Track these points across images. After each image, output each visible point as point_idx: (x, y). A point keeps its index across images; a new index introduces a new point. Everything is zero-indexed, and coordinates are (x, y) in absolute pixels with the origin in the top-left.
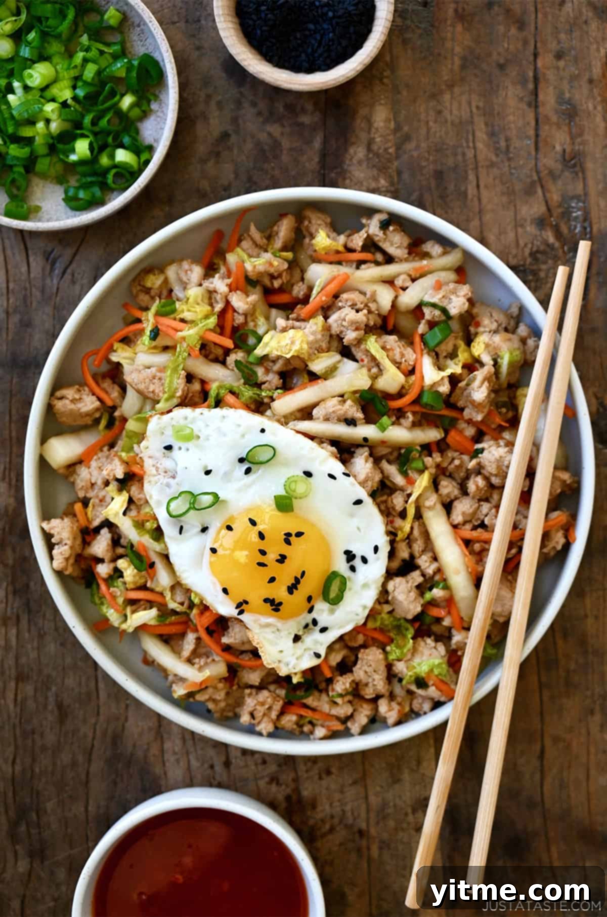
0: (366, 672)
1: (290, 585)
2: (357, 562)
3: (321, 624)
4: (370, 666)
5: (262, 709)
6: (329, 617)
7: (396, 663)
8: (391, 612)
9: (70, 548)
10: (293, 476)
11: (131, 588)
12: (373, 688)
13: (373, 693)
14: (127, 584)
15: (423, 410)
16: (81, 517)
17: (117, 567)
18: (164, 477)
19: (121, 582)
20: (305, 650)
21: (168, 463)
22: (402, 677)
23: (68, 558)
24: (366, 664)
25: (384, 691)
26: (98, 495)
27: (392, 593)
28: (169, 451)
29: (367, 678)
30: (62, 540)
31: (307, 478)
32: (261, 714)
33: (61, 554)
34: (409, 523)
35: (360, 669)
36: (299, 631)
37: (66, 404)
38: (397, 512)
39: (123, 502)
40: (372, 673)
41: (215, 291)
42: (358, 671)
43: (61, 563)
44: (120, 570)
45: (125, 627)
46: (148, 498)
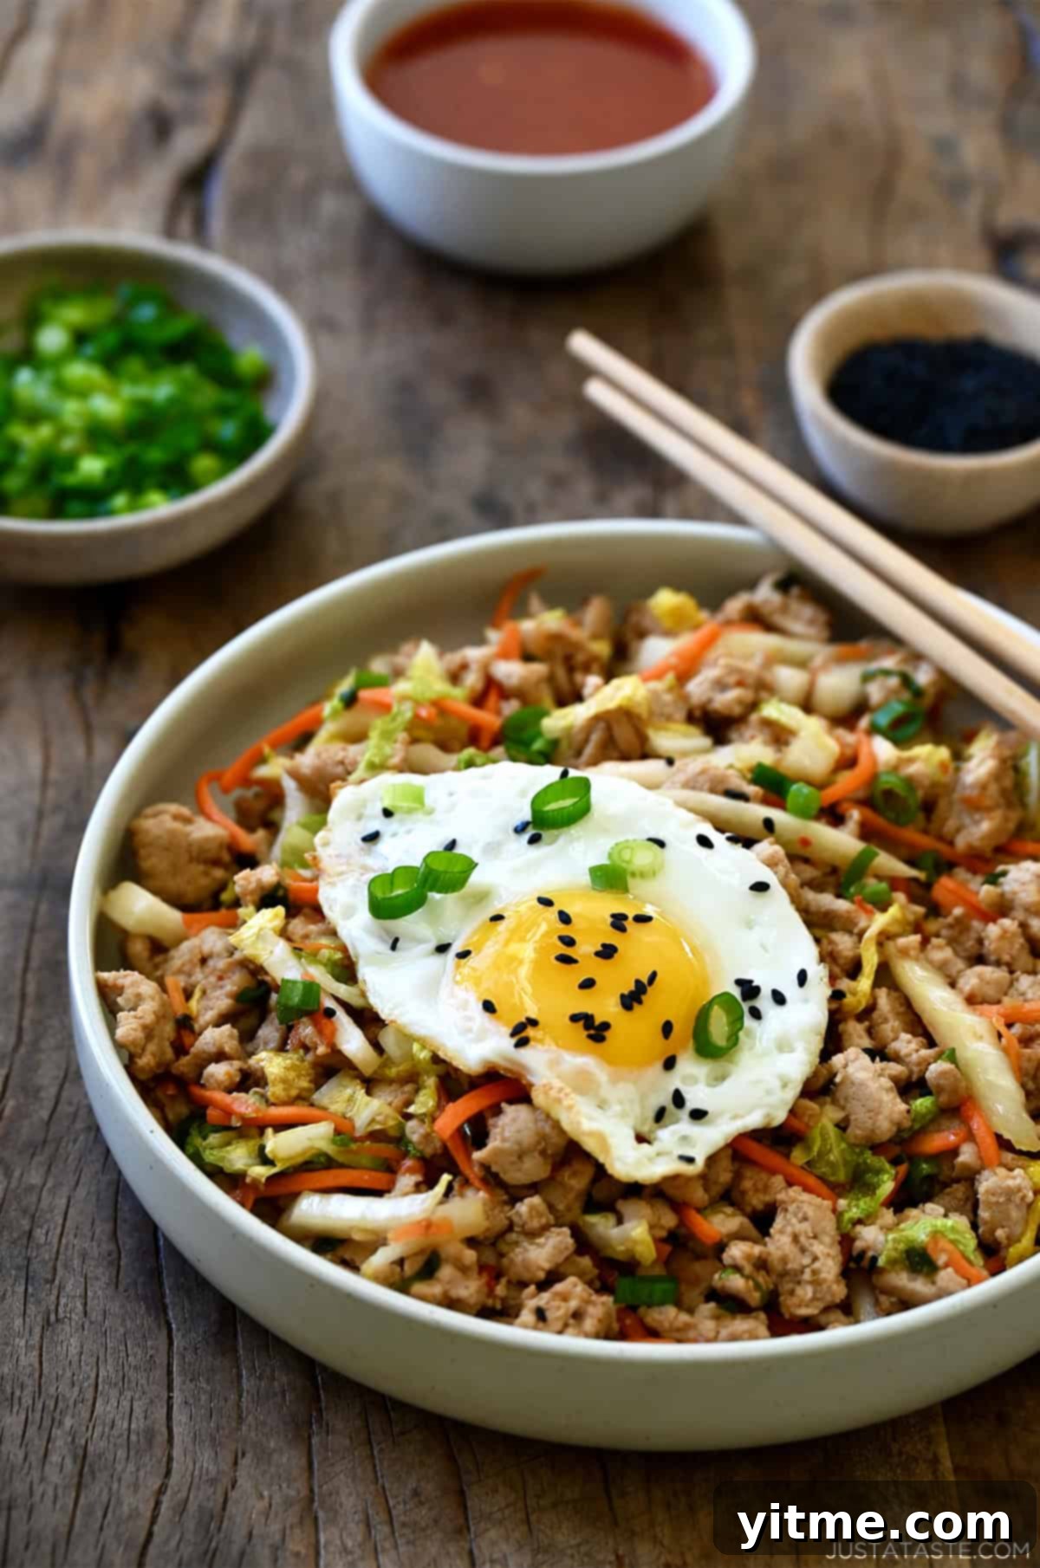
0: (795, 1238)
1: (626, 992)
2: (764, 1002)
3: (692, 1102)
4: (805, 1219)
5: (563, 1304)
6: (708, 1090)
7: (859, 1228)
8: (842, 1126)
9: (155, 1013)
10: (627, 841)
11: (277, 1098)
12: (812, 1283)
13: (814, 1299)
14: (270, 1085)
15: (880, 822)
16: (178, 998)
17: (249, 1067)
18: (362, 874)
19: (256, 1093)
20: (659, 1154)
21: (370, 861)
22: (876, 1254)
23: (149, 1032)
24: (795, 1215)
25: (839, 1291)
26: (215, 969)
27: (841, 1070)
28: (374, 842)
29: (798, 1255)
30: (139, 998)
31: (656, 847)
32: (561, 1312)
33: (135, 1017)
34: (868, 977)
35: (781, 1232)
36: (644, 1122)
37: (163, 821)
38: (842, 961)
39: (273, 916)
40: (808, 1238)
41: (464, 666)
42: (777, 1237)
43: (132, 1032)
44: (256, 1070)
45: (260, 1172)
46: (326, 910)
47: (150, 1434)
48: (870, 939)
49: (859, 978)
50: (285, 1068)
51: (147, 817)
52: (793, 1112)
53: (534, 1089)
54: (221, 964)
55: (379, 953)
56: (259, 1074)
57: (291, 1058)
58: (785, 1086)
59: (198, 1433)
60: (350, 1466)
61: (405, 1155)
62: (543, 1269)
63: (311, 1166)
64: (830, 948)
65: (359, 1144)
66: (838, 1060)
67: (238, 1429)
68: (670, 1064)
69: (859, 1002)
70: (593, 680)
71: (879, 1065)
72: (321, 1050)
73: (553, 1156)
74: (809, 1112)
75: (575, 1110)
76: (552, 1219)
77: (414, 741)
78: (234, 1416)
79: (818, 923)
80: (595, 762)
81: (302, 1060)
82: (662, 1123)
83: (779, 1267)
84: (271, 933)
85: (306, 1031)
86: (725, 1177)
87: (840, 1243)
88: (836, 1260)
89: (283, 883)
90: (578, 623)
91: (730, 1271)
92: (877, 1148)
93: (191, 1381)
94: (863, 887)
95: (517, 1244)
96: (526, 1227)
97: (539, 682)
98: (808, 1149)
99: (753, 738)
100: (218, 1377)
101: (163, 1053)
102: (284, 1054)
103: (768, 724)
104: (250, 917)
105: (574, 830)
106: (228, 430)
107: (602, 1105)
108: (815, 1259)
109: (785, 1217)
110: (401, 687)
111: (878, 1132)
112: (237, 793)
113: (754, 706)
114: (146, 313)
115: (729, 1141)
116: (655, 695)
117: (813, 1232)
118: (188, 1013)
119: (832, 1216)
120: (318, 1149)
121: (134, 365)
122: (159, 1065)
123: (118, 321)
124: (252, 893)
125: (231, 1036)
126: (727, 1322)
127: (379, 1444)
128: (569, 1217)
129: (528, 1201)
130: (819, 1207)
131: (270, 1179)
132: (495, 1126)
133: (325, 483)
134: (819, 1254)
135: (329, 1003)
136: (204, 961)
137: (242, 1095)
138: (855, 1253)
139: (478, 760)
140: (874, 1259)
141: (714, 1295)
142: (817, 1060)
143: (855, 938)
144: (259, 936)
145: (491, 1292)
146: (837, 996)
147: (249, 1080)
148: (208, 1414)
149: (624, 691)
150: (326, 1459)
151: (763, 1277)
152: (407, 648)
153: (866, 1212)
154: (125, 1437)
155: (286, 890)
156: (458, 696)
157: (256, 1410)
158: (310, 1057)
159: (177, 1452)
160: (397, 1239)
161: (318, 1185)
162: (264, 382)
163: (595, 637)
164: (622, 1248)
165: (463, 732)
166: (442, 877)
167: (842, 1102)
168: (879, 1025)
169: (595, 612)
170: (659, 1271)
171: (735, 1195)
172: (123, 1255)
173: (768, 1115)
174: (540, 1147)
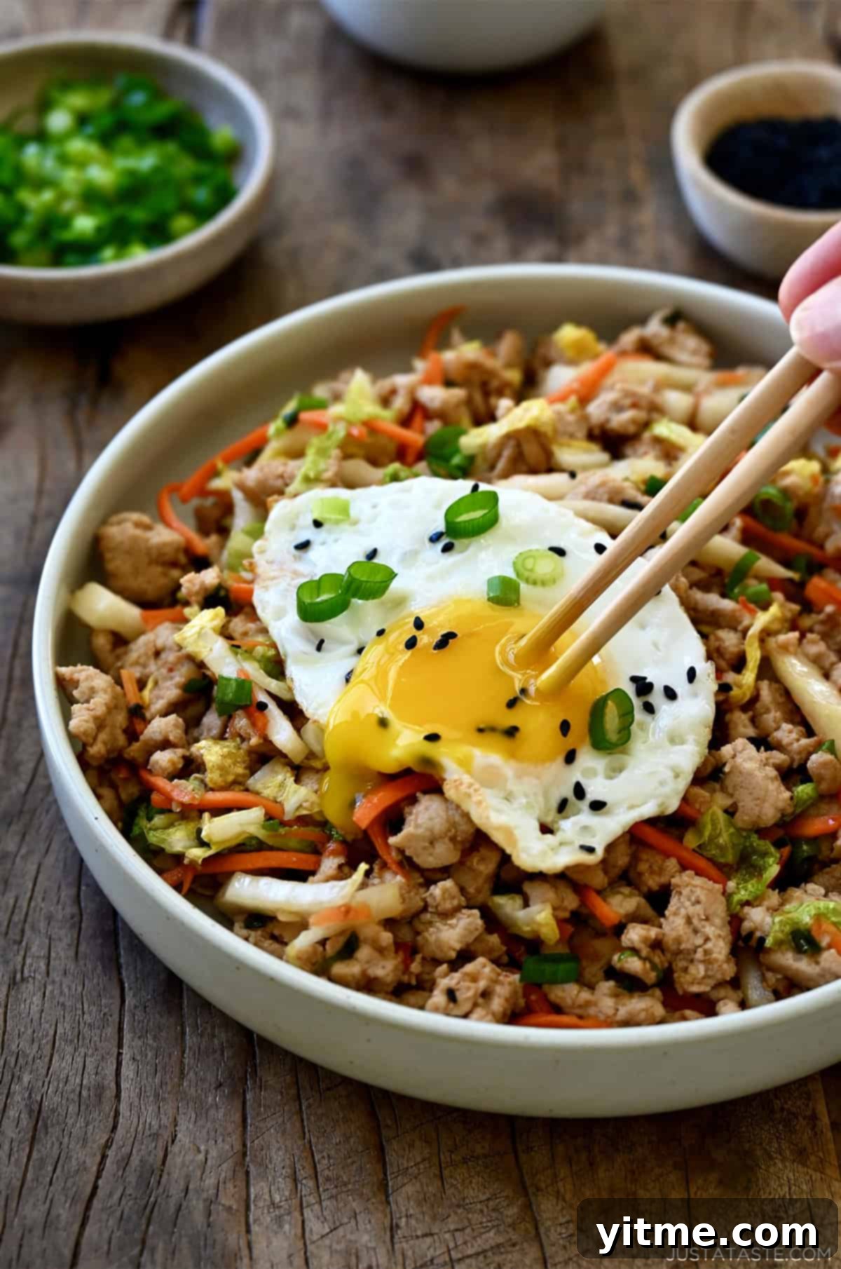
0: (689, 920)
2: (657, 698)
3: (593, 792)
4: (698, 902)
5: (472, 985)
6: (608, 782)
7: (747, 909)
8: (731, 812)
9: (106, 704)
10: (530, 551)
11: (215, 783)
12: (703, 962)
13: (706, 977)
14: (209, 771)
15: (758, 528)
16: (130, 687)
17: (191, 755)
18: (293, 579)
19: (196, 778)
20: (561, 844)
21: (301, 567)
22: (763, 935)
23: (100, 723)
24: (689, 899)
25: (729, 970)
26: (166, 663)
27: (730, 760)
28: (304, 550)
29: (692, 935)
30: (92, 692)
31: (556, 556)
32: (470, 993)
33: (88, 709)
34: (752, 671)
35: (676, 914)
36: (547, 811)
37: (125, 529)
38: (727, 656)
39: (215, 615)
40: (701, 920)
41: (393, 392)
42: (671, 918)
43: (84, 724)
44: (197, 756)
45: (198, 854)
46: (259, 611)
47: (100, 1090)
48: (752, 636)
49: (744, 672)
50: (222, 756)
51: (112, 525)
52: (685, 799)
53: (445, 783)
54: (170, 657)
55: (305, 653)
56: (199, 760)
57: (228, 747)
58: (677, 776)
59: (143, 1088)
60: (280, 1120)
61: (330, 838)
62: (454, 950)
63: (243, 848)
64: (717, 644)
65: (287, 828)
66: (727, 750)
67: (180, 1085)
68: (570, 758)
69: (744, 694)
70: (504, 403)
71: (764, 754)
72: (254, 741)
73: (462, 842)
74: (702, 799)
75: (484, 804)
76: (463, 901)
77: (347, 456)
78: (177, 1070)
79: (704, 621)
80: (506, 475)
81: (239, 748)
82: (564, 814)
83: (674, 947)
84: (211, 632)
85: (241, 722)
86: (622, 860)
87: (730, 923)
88: (726, 940)
89: (224, 584)
90: (493, 354)
91: (628, 953)
92: (762, 832)
93: (139, 1038)
94: (746, 587)
95: (430, 923)
96: (440, 908)
97: (457, 405)
98: (700, 833)
99: (645, 453)
100: (164, 1034)
101: (115, 739)
102: (222, 743)
103: (658, 441)
104: (195, 615)
105: (483, 540)
106: (201, 195)
107: (508, 798)
108: (707, 939)
109: (679, 899)
110: (337, 410)
111: (764, 818)
112: (195, 502)
113: (646, 425)
114: (138, 99)
115: (627, 829)
116: (559, 415)
117: (705, 915)
118: (140, 702)
119: (723, 899)
120: (251, 834)
121: (126, 142)
122: (109, 752)
123: (116, 105)
124: (197, 593)
125: (176, 726)
126: (626, 1001)
127: (307, 1099)
128: (480, 899)
129: (441, 884)
130: (710, 891)
131: (206, 861)
132: (410, 813)
133: (286, 242)
134: (711, 936)
135: (263, 698)
136: (157, 654)
137: (183, 782)
138: (744, 933)
139: (402, 474)
140: (762, 940)
141: (612, 973)
142: (707, 751)
143: (739, 635)
144: (200, 635)
145: (406, 969)
146: (724, 688)
147: (191, 767)
148: (153, 1071)
149: (533, 412)
150: (258, 1114)
151: (659, 957)
152: (344, 375)
153: (753, 894)
154: (77, 1092)
155: (227, 590)
156: (387, 418)
157: (197, 1066)
158: (245, 746)
159: (123, 1108)
160: (318, 924)
161: (250, 866)
162: (235, 157)
163: (509, 365)
164: (527, 929)
165: (392, 447)
166: (364, 584)
167: (730, 790)
168: (761, 714)
169: (508, 344)
170: (563, 949)
171: (632, 875)
172: (85, 917)
173: (662, 805)
174: (450, 834)
